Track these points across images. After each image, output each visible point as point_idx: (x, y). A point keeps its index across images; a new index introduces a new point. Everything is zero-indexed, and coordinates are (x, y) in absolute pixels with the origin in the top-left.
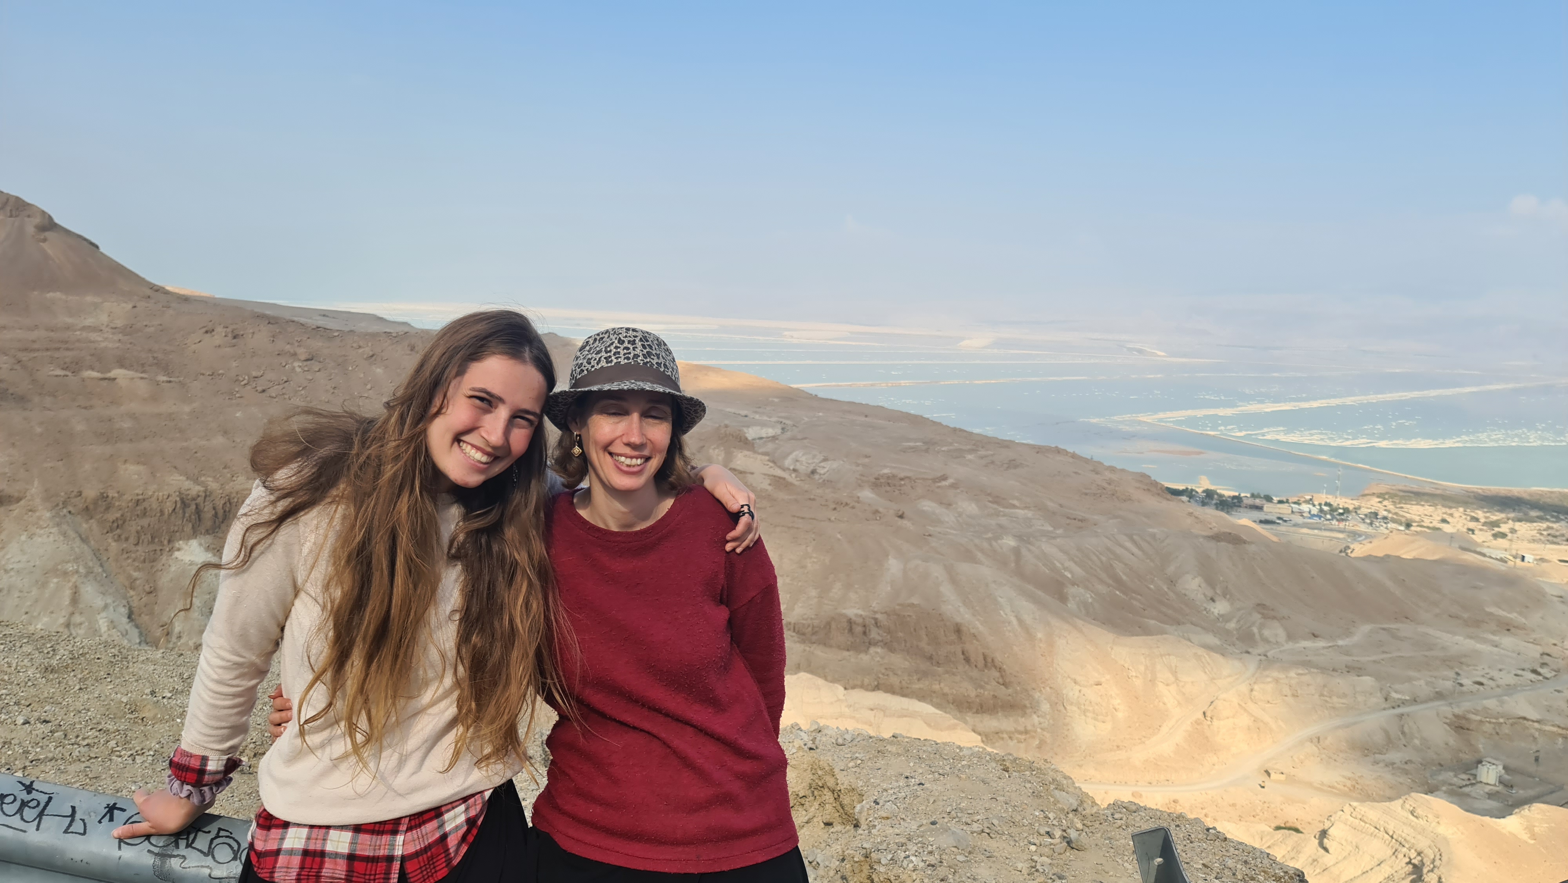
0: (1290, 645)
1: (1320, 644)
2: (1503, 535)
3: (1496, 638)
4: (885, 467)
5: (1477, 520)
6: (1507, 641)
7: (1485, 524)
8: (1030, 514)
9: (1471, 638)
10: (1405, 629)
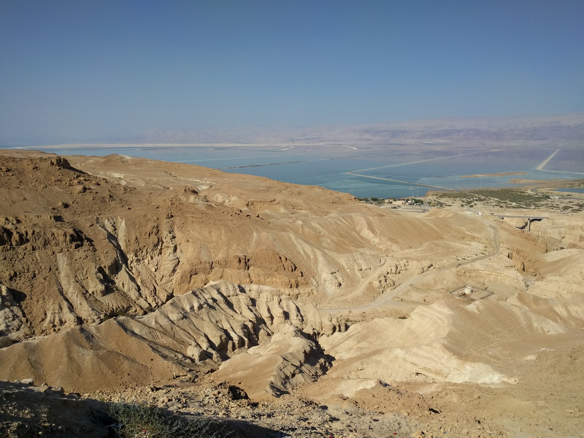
0: (401, 252)
1: (412, 250)
2: (472, 206)
3: (469, 243)
4: (252, 198)
5: (463, 201)
6: (473, 244)
7: (467, 202)
8: (307, 212)
9: (461, 243)
10: (440, 242)
